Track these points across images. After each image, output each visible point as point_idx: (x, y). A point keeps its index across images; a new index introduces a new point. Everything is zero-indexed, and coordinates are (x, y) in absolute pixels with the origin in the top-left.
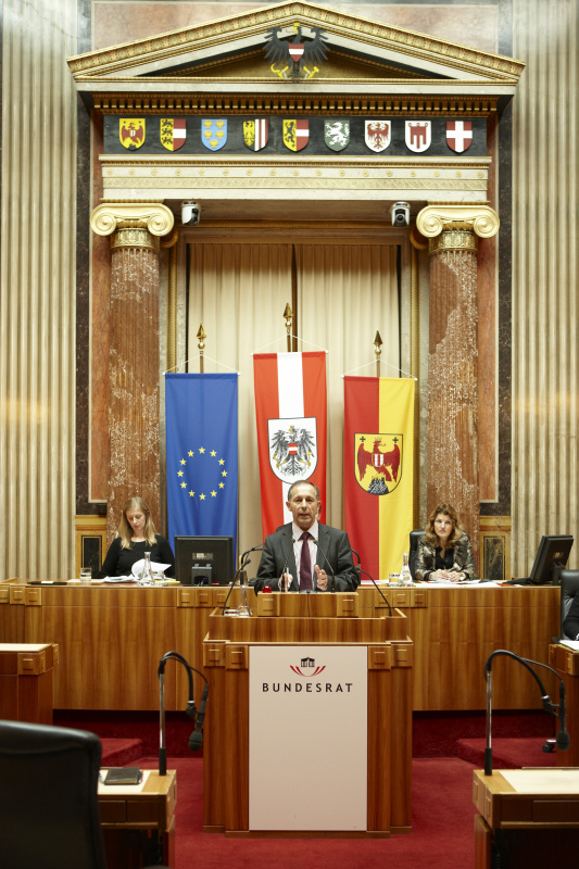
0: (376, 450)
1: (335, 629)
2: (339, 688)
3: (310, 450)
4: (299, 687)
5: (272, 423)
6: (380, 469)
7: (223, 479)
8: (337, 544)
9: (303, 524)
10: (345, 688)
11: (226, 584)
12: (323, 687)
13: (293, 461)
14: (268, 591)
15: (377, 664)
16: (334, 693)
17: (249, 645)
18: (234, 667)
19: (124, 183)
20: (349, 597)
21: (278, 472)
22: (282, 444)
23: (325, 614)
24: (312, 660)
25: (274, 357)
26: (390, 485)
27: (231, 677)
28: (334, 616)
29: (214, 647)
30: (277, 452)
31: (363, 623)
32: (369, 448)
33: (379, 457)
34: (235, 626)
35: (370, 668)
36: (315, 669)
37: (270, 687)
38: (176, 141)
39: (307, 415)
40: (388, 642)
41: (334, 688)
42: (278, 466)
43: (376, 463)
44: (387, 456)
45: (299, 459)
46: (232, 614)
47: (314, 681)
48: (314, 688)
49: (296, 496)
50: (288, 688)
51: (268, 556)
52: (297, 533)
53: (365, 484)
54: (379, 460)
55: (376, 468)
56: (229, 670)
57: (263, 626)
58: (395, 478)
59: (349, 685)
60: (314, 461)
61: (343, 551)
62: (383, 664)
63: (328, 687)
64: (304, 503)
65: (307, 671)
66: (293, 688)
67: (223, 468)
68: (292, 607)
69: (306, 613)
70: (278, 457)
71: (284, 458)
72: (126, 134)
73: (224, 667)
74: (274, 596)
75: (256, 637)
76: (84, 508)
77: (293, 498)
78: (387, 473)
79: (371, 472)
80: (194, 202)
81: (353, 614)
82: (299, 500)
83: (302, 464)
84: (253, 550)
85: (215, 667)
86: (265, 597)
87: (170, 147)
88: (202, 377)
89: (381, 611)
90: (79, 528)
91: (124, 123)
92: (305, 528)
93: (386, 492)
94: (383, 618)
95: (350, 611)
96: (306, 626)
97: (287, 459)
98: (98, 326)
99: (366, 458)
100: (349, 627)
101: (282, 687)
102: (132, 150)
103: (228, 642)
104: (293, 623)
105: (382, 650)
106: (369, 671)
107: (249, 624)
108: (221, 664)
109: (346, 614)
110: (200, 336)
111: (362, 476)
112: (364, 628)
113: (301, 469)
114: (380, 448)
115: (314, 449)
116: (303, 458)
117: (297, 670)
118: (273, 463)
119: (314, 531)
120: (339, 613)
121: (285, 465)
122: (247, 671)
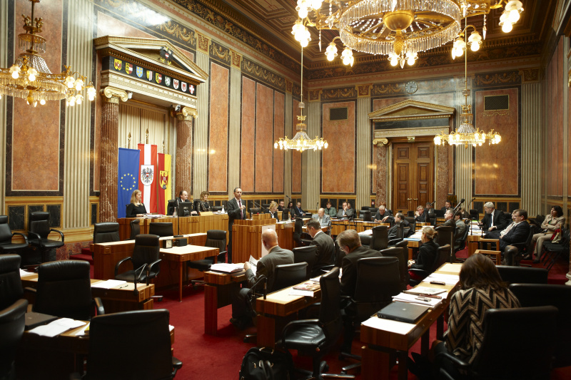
3: (152, 175)
5: (142, 166)
6: (165, 181)
13: (147, 179)
19: (116, 81)
21: (143, 182)
22: (145, 173)
25: (143, 145)
26: (167, 186)
30: (143, 175)
32: (163, 175)
33: (164, 178)
38: (130, 71)
39: (152, 164)
44: (166, 178)
58: (168, 184)
60: (153, 178)
70: (143, 177)
71: (145, 177)
72: (116, 65)
76: (92, 194)
78: (166, 183)
79: (163, 182)
80: (133, 92)
83: (149, 180)
87: (128, 73)
88: (129, 150)
90: (90, 201)
91: (116, 61)
93: (166, 188)
98: (97, 128)
99: (162, 178)
102: (117, 70)
110: (130, 136)
111: (161, 184)
114: (165, 175)
116: (150, 177)
121: (145, 180)
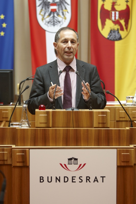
0: (113, 9)
1: (93, 137)
2: (96, 180)
3: (66, 9)
4: (66, 179)
6: (117, 22)
7: (3, 29)
8: (91, 74)
9: (67, 59)
10: (100, 179)
11: (8, 104)
12: (84, 179)
13: (54, 17)
14: (43, 108)
15: (123, 162)
16: (92, 184)
17: (29, 149)
18: (18, 164)
20: (103, 113)
21: (43, 24)
22: (46, 4)
23: (85, 125)
24: (76, 159)
26: (123, 34)
27: (16, 172)
28: (92, 126)
29: (3, 150)
30: (42, 10)
31: (113, 132)
32: (108, 7)
33: (115, 14)
34: (19, 135)
35: (118, 165)
36: (78, 166)
37: (45, 179)
40: (132, 146)
41: (92, 179)
42: (43, 20)
43: (113, 18)
44: (121, 13)
45: (58, 15)
46: (16, 125)
47: (77, 174)
48: (77, 180)
49: (63, 38)
50: (58, 179)
51: (39, 82)
52: (61, 66)
53: (105, 32)
54: (115, 16)
55: (113, 22)
56: (15, 167)
57: (39, 135)
58: (127, 28)
59: (103, 177)
60: (68, 16)
61: (95, 79)
62: (128, 162)
63: (88, 179)
64: (70, 44)
65: (73, 167)
66: (62, 180)
67: (3, 21)
68: (61, 120)
69: (71, 125)
70: (43, 13)
71: (47, 14)
73: (11, 165)
74: (48, 113)
75: (35, 142)
77: (61, 40)
78: (120, 25)
79: (109, 24)
81: (105, 125)
82: (66, 41)
83: (60, 19)
84: (28, 79)
85: (4, 165)
86: (41, 113)
89: (120, 123)
92: (68, 63)
93: (120, 38)
94: (128, 128)
95: (103, 123)
96: (71, 134)
97: (50, 15)
99: (106, 15)
100: (103, 134)
101: (54, 179)
103: (14, 146)
104: (62, 132)
105: (127, 151)
106: (118, 167)
107: (29, 133)
108: (9, 162)
109: (101, 125)
111: (103, 27)
112: (114, 136)
113: (59, 22)
114: (116, 7)
115: (69, 8)
116: (61, 14)
117: (64, 167)
118: (39, 18)
119: (74, 65)
120: (95, 124)
121: (48, 19)
122: (28, 167)
